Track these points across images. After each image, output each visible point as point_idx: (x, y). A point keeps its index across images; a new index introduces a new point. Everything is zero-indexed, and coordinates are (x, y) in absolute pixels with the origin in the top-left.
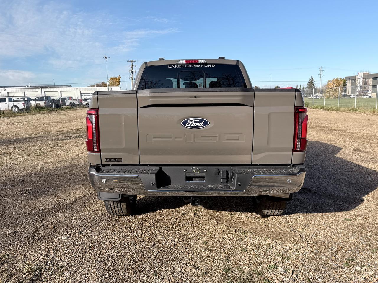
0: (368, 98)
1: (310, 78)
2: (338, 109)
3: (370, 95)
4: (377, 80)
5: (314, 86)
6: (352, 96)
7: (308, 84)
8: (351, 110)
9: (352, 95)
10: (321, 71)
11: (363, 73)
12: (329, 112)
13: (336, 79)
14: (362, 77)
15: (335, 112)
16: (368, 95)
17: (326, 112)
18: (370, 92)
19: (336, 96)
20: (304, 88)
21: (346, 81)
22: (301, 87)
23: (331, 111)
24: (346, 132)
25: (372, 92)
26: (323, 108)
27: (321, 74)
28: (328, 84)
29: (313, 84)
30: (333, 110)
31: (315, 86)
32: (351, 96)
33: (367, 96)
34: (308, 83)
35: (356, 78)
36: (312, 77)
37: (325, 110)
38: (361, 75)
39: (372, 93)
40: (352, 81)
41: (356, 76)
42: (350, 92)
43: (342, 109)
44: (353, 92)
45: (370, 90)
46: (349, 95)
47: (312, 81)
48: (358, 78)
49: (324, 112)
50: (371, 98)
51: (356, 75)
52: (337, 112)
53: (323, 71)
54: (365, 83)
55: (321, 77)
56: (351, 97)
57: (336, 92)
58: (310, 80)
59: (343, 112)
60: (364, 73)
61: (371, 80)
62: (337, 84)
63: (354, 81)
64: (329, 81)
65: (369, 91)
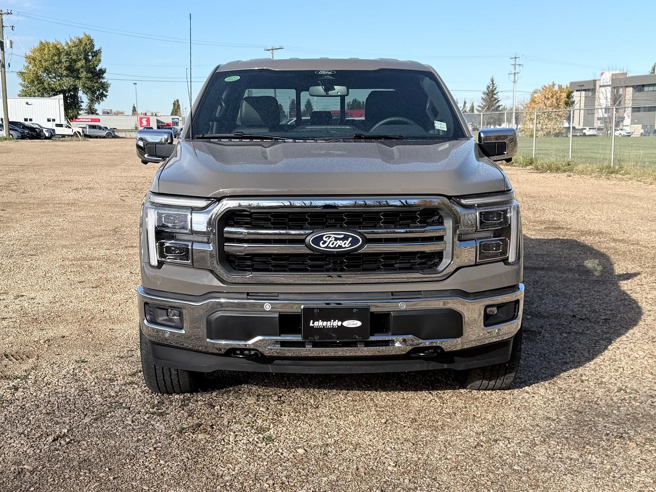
0: (624, 136)
1: (488, 82)
2: (568, 168)
3: (628, 129)
4: (643, 91)
5: (497, 105)
6: (587, 132)
7: (483, 98)
8: (601, 170)
9: (587, 128)
10: (515, 65)
11: (612, 73)
12: (548, 175)
13: (547, 86)
14: (610, 83)
15: (563, 176)
16: (624, 128)
17: (542, 175)
18: (627, 121)
19: (550, 132)
20: (472, 109)
21: (572, 92)
22: (467, 105)
23: (551, 171)
24: (615, 240)
25: (633, 122)
26: (531, 164)
27: (515, 74)
28: (533, 101)
29: (496, 99)
30: (558, 170)
31: (500, 103)
32: (584, 131)
33: (623, 133)
34: (484, 96)
35: (595, 85)
36: (492, 81)
37: (537, 169)
38: (607, 78)
39: (631, 124)
40: (587, 93)
41: (595, 81)
42: (582, 121)
43: (580, 167)
44: (588, 122)
45: (629, 117)
46: (580, 128)
47: (493, 92)
48: (601, 86)
49: (537, 175)
50: (630, 136)
51: (595, 79)
52: (570, 176)
53: (520, 65)
54: (617, 99)
55: (514, 82)
56: (585, 133)
57: (552, 120)
58: (487, 89)
59: (585, 177)
60: (614, 72)
61: (630, 91)
62: (554, 100)
63: (590, 93)
64: (535, 92)
65: (626, 118)
